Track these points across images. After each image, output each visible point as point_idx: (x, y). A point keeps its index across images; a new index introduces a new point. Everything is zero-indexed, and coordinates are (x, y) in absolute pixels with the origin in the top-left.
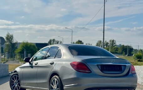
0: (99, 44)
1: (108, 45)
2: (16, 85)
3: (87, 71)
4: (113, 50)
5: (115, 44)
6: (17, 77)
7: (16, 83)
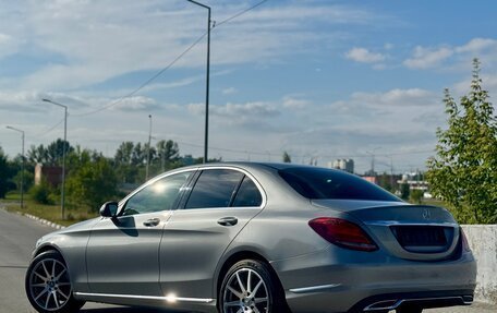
0: (124, 155)
1: (154, 156)
2: (54, 292)
3: (366, 246)
5: (175, 155)
6: (57, 264)
7: (51, 284)
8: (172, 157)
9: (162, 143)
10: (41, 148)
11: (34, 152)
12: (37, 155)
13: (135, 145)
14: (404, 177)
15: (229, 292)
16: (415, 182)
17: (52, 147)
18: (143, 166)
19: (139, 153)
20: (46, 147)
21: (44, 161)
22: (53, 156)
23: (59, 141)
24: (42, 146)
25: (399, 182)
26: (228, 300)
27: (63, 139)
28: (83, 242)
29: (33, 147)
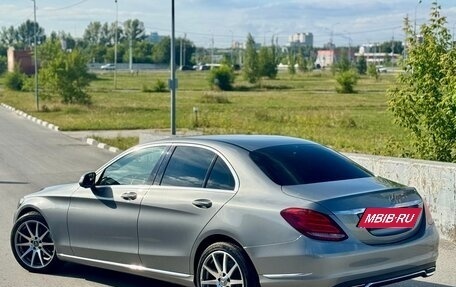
0: (93, 34)
1: (121, 35)
3: (335, 236)
4: (138, 52)
5: (141, 34)
6: (40, 225)
7: (36, 244)
8: (138, 36)
9: (128, 22)
10: (12, 30)
11: (5, 33)
12: (8, 36)
13: (102, 24)
14: (362, 50)
15: (205, 271)
16: (371, 54)
17: (22, 28)
18: (111, 46)
19: (107, 32)
20: (16, 28)
21: (15, 42)
22: (24, 37)
23: (28, 22)
24: (12, 27)
25: (356, 54)
26: (205, 279)
27: (32, 20)
28: (63, 207)
29: (4, 28)
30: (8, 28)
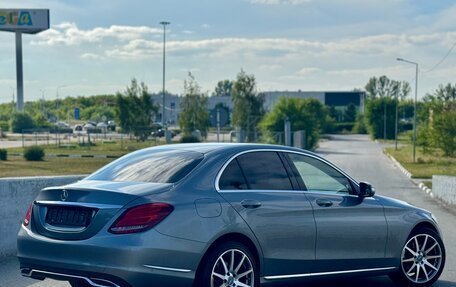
11: (442, 91)
12: (445, 94)
24: (449, 85)
29: (441, 86)
30: (445, 85)
